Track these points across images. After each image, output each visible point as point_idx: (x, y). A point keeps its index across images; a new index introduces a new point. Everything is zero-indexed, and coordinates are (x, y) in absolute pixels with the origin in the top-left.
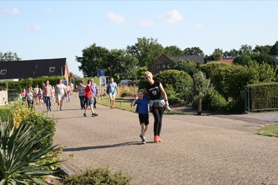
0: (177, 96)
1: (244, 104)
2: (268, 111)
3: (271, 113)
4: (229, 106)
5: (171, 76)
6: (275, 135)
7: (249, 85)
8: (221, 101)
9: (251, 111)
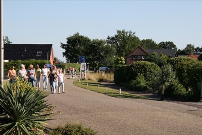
0: (147, 84)
4: (188, 95)
5: (143, 66)
8: (182, 90)
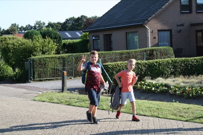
1: (28, 74)
2: (49, 80)
3: (51, 81)
4: (15, 76)
6: (48, 100)
7: (33, 57)
8: (9, 71)
9: (34, 81)
